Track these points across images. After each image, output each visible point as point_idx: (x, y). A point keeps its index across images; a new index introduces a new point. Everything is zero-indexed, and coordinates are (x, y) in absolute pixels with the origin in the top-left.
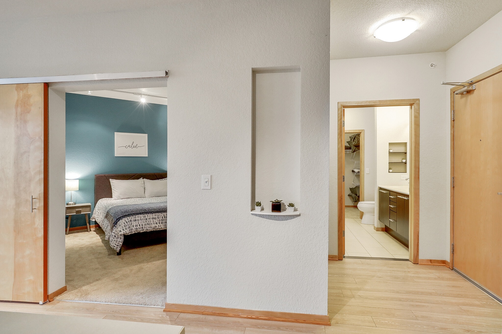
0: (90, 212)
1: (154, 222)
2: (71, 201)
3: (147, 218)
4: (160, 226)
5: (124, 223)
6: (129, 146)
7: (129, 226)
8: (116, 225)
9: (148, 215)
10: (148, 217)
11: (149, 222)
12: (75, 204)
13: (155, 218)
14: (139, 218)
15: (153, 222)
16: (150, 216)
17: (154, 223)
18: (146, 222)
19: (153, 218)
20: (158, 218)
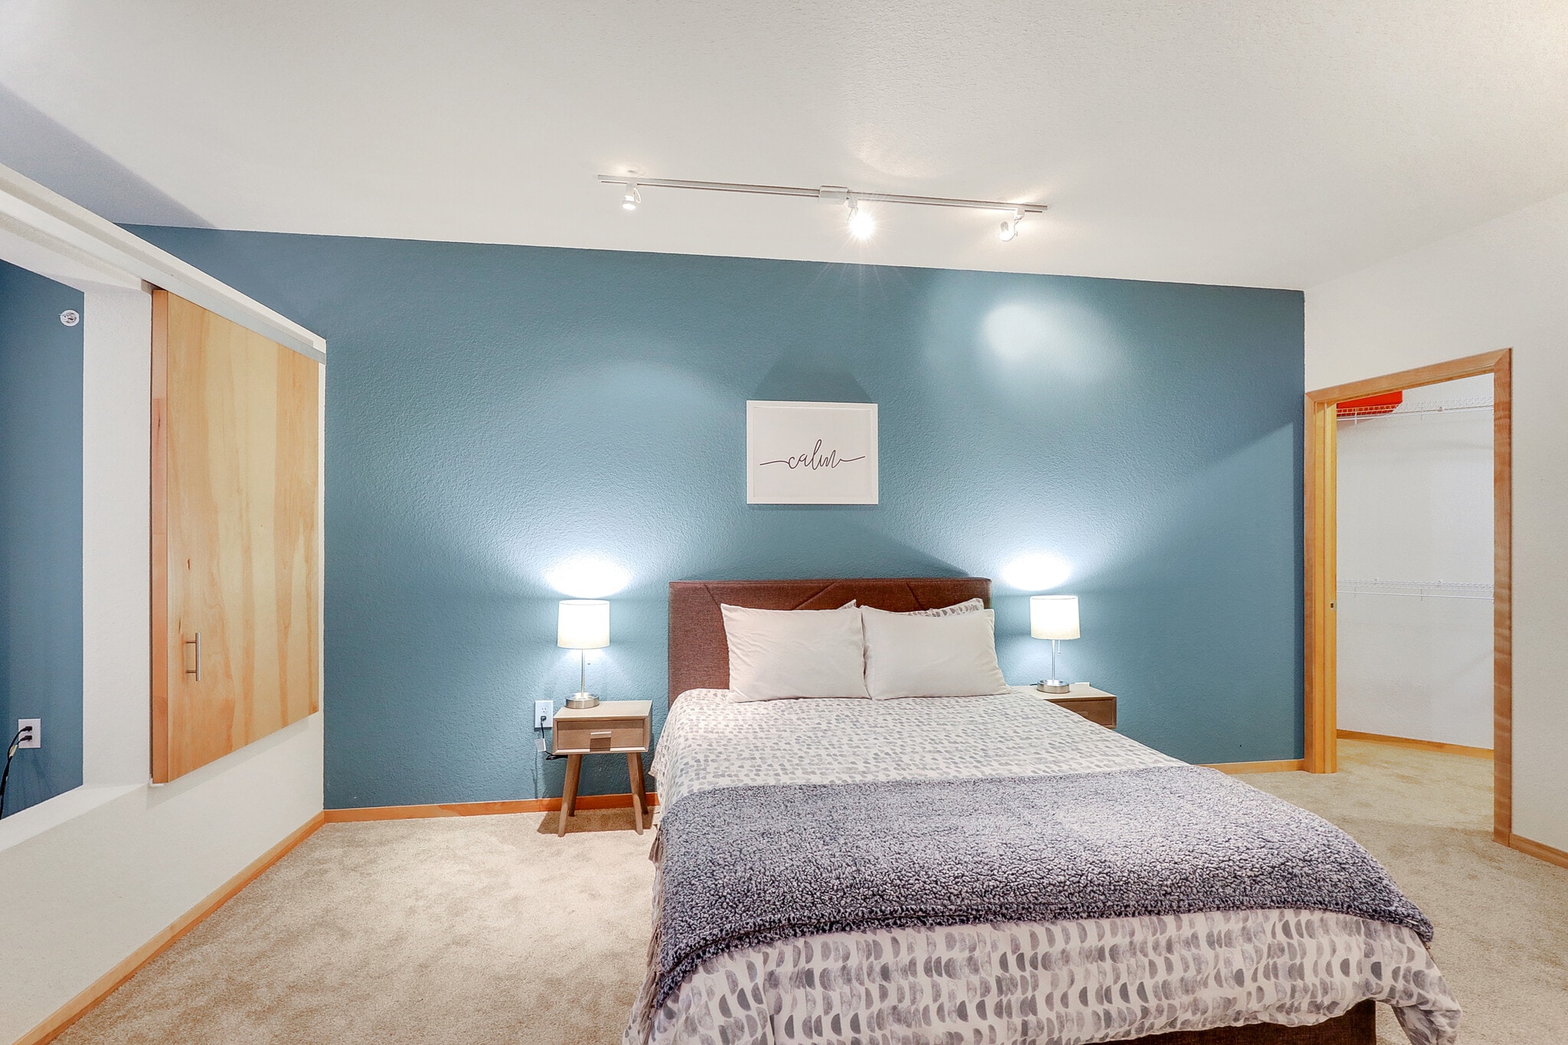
0: (643, 749)
1: (944, 998)
2: (582, 689)
3: (892, 967)
4: (985, 1031)
5: (724, 1009)
6: (802, 459)
7: (759, 1035)
8: (669, 1003)
9: (897, 932)
10: (897, 954)
11: (907, 1002)
12: (596, 701)
13: (949, 969)
14: (834, 965)
15: (937, 996)
16: (910, 948)
17: (940, 1009)
18: (884, 995)
19: (934, 967)
20: (973, 965)
